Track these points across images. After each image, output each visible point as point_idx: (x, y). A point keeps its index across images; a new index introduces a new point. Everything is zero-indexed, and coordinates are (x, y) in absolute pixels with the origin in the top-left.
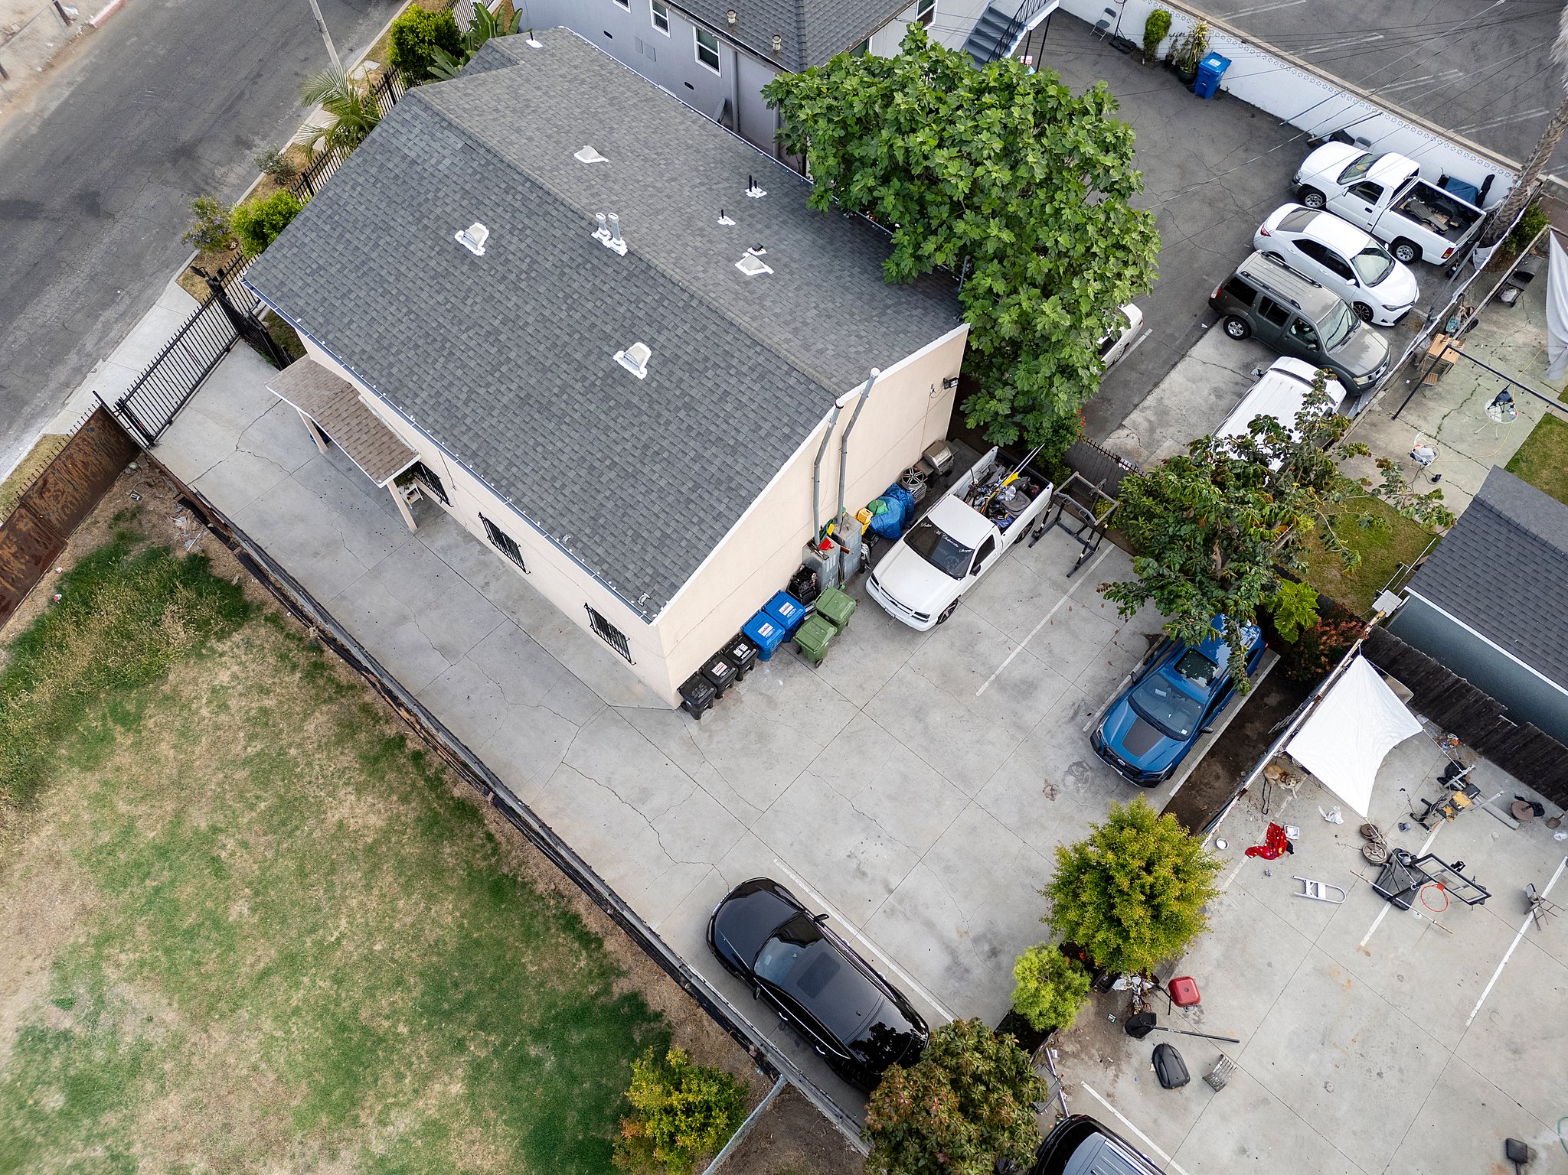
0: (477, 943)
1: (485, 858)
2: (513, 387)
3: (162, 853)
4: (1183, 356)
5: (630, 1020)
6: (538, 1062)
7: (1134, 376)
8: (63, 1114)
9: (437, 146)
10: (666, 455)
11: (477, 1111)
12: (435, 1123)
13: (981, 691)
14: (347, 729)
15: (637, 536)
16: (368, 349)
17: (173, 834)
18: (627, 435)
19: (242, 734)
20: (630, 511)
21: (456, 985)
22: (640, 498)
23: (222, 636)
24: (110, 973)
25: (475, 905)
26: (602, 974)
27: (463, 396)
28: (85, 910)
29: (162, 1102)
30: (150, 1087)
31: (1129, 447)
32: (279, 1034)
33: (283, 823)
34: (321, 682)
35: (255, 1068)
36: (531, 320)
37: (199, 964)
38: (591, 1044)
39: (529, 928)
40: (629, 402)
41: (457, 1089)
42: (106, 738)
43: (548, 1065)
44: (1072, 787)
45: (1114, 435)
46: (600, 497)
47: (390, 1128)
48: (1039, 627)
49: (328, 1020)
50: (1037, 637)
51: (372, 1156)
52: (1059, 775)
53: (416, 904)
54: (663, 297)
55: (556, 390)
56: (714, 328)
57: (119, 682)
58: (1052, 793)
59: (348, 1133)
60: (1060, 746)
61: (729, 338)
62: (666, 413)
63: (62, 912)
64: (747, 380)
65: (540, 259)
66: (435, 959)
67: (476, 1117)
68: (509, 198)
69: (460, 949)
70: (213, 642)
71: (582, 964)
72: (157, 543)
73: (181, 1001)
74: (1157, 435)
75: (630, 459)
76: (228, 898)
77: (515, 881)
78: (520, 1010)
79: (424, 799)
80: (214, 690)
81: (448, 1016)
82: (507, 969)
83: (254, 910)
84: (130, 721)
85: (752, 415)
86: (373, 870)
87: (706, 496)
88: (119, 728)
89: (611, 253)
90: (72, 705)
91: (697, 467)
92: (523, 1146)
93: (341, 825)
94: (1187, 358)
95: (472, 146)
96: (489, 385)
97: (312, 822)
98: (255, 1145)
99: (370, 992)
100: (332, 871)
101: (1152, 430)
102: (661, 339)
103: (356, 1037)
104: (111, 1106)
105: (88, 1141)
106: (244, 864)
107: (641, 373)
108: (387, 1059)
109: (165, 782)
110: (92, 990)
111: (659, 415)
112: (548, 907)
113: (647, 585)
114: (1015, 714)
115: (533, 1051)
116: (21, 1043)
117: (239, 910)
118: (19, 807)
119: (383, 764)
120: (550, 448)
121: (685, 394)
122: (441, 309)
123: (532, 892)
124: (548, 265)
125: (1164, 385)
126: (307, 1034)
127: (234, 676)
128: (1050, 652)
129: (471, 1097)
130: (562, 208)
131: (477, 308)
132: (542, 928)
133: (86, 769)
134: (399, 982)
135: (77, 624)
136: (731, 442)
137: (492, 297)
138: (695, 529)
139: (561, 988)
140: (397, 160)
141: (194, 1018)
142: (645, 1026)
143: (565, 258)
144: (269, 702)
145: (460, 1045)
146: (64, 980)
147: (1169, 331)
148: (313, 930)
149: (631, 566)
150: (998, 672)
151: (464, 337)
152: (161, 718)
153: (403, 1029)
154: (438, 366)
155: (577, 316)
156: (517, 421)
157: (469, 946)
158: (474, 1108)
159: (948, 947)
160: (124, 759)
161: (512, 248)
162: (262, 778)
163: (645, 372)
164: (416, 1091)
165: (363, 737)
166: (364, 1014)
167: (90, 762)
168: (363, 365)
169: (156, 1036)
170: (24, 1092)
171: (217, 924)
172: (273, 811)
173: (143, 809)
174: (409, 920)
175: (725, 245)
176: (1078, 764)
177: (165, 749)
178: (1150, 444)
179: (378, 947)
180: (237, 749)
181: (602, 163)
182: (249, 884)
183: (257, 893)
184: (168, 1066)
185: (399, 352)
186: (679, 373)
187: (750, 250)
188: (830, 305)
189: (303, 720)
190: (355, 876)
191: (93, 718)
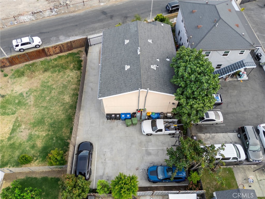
0: (62, 122)
1: (72, 114)
2: (113, 61)
3: (48, 87)
4: (226, 133)
5: (66, 145)
6: (53, 140)
7: (214, 129)
8: (16, 103)
9: (134, 28)
10: (119, 81)
11: (44, 139)
12: (39, 136)
13: (143, 148)
14: (75, 89)
15: (107, 88)
16: (106, 47)
17: (51, 86)
18: (118, 75)
19: (66, 81)
20: (109, 84)
21: (56, 124)
22: (112, 83)
23: (75, 70)
24: (33, 94)
25: (66, 118)
26: (68, 138)
27: (108, 59)
28: (37, 86)
29: (23, 110)
30: (24, 108)
31: (202, 137)
32: (38, 113)
33: (60, 93)
34: (78, 82)
35: (32, 115)
36: (122, 55)
37: (39, 100)
38: (60, 144)
39: (68, 126)
40: (122, 72)
41: (44, 135)
42: (56, 72)
43: (54, 141)
44: (140, 171)
45: (202, 134)
46: (108, 80)
47: (35, 132)
48: (160, 148)
49: (43, 116)
50: (158, 149)
51: (31, 133)
52: (141, 168)
53: (61, 113)
54: (137, 63)
55: (117, 65)
56: (138, 70)
57: (62, 67)
58: (137, 169)
59: (32, 129)
60: (145, 165)
61: (139, 72)
62: (124, 76)
63: (35, 85)
64: (135, 79)
65: (130, 49)
66: (57, 120)
67: (42, 140)
68: (134, 39)
69: (60, 121)
70: (74, 70)
71: (68, 135)
72: (80, 56)
73: (35, 102)
74: (208, 140)
75: (115, 78)
76: (48, 96)
77: (72, 120)
78: (58, 133)
79: (74, 103)
80: (69, 75)
81: (52, 127)
82: (61, 128)
83: (49, 99)
84: (59, 72)
85: (131, 83)
86: (61, 106)
87: (118, 89)
88: (58, 72)
89: (137, 53)
90: (57, 66)
91: (120, 85)
92: (43, 147)
93: (64, 98)
94: (226, 134)
95: (137, 31)
96: (111, 59)
97: (62, 96)
98: (25, 122)
99: (49, 117)
100: (58, 102)
101: (208, 138)
102: (132, 67)
103: (43, 120)
104: (20, 106)
105: (15, 107)
106: (53, 94)
107: (126, 69)
108: (43, 125)
109: (56, 80)
110: (29, 94)
111: (123, 76)
112: (72, 125)
113: (102, 94)
114: (144, 155)
115: (54, 139)
116: (20, 93)
117: (48, 98)
118: (43, 72)
119: (74, 96)
120: (110, 71)
121: (128, 75)
122: (116, 47)
123: (72, 122)
124: (130, 50)
125: (218, 134)
126: (40, 116)
127: (72, 75)
128: (158, 153)
129: (44, 137)
130: (138, 44)
131: (119, 50)
132: (69, 127)
133: (51, 73)
134: (52, 119)
135: (65, 58)
136: (126, 85)
137: (122, 49)
138: (113, 92)
139: (63, 135)
140: (128, 27)
141: (33, 105)
142: (66, 147)
143: (133, 50)
144: (72, 80)
145: (49, 131)
146: (29, 91)
147: (228, 127)
148: (51, 106)
149: (103, 90)
150: (148, 148)
151: (115, 52)
152: (62, 74)
153: (47, 124)
154: (109, 53)
155: (127, 58)
156: (110, 65)
157: (61, 122)
158: (43, 138)
159: (104, 173)
160: (55, 75)
161: (129, 45)
162: (63, 87)
163: (127, 69)
164: (41, 131)
165: (76, 91)
166: (46, 119)
167: (52, 73)
168: (104, 48)
169: (29, 103)
170: (16, 98)
171: (45, 98)
172: (61, 91)
173: (51, 81)
174: (59, 114)
175: (153, 62)
176: (145, 170)
177: (59, 77)
178: (206, 140)
179: (54, 114)
180: (64, 82)
181: (151, 43)
182: (51, 97)
183: (51, 98)
184: (27, 107)
185: (108, 49)
186: (130, 72)
187: (156, 65)
188: (158, 79)
189: (73, 85)
190: (60, 105)
191: (57, 68)
